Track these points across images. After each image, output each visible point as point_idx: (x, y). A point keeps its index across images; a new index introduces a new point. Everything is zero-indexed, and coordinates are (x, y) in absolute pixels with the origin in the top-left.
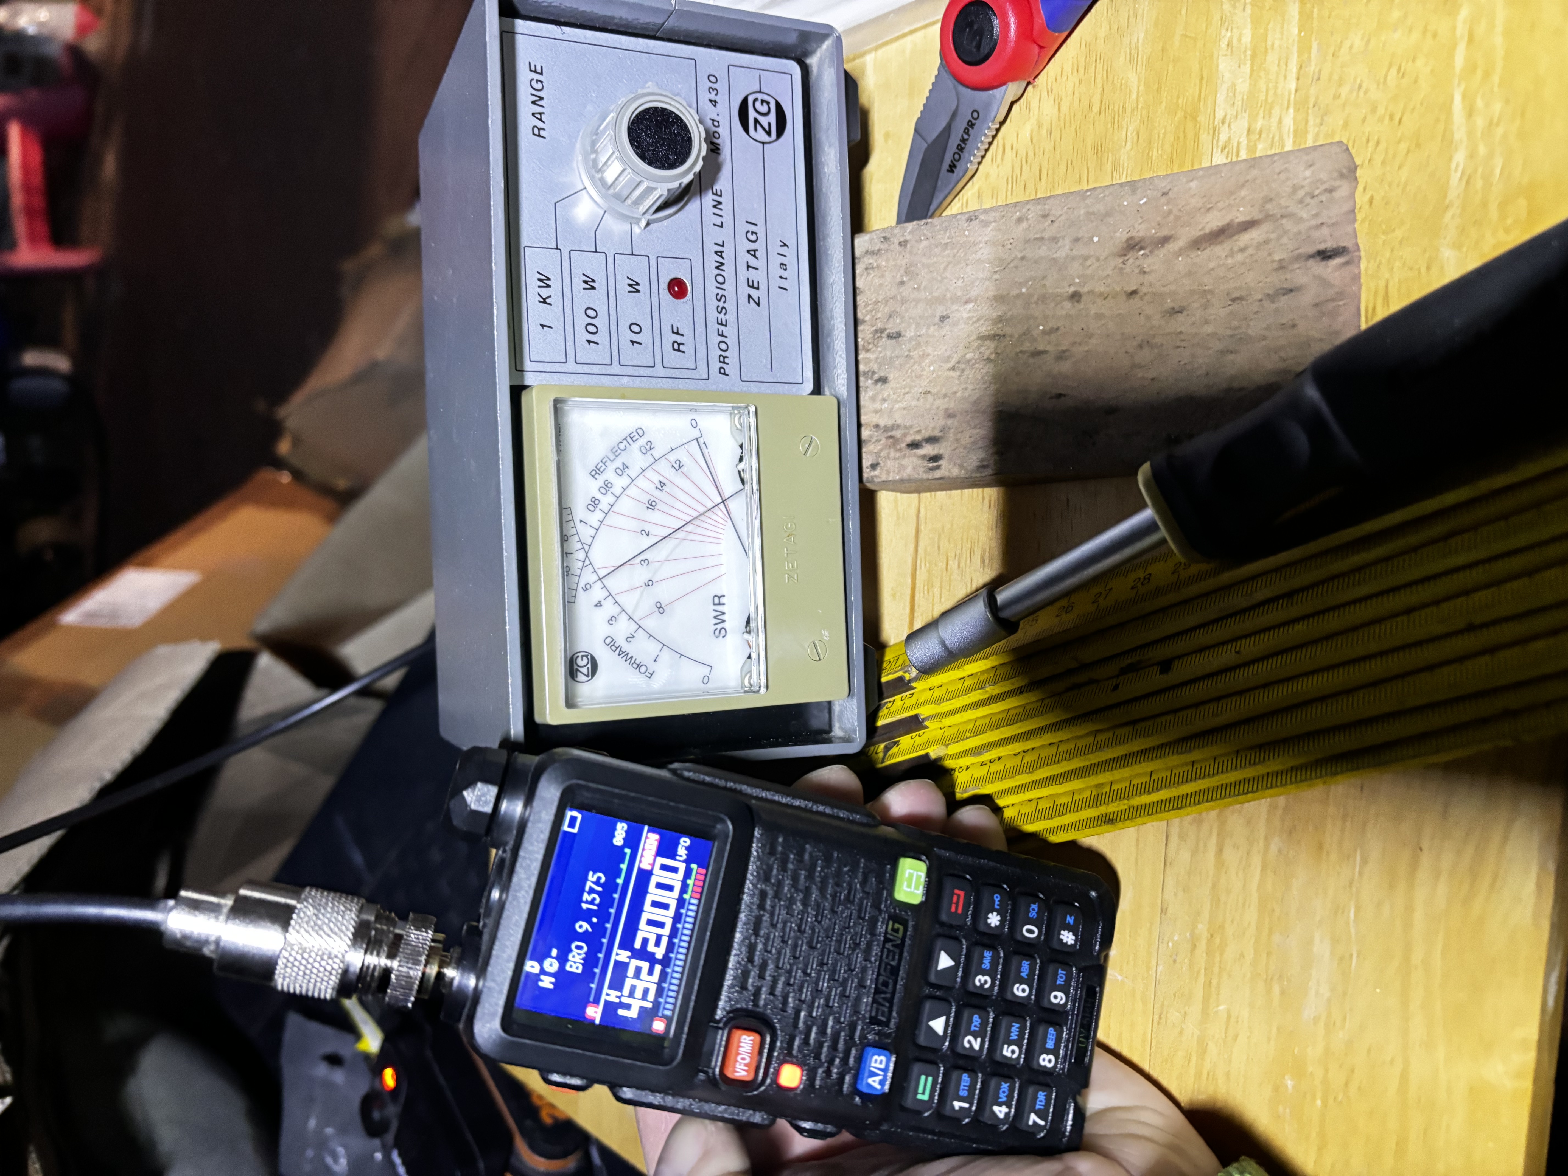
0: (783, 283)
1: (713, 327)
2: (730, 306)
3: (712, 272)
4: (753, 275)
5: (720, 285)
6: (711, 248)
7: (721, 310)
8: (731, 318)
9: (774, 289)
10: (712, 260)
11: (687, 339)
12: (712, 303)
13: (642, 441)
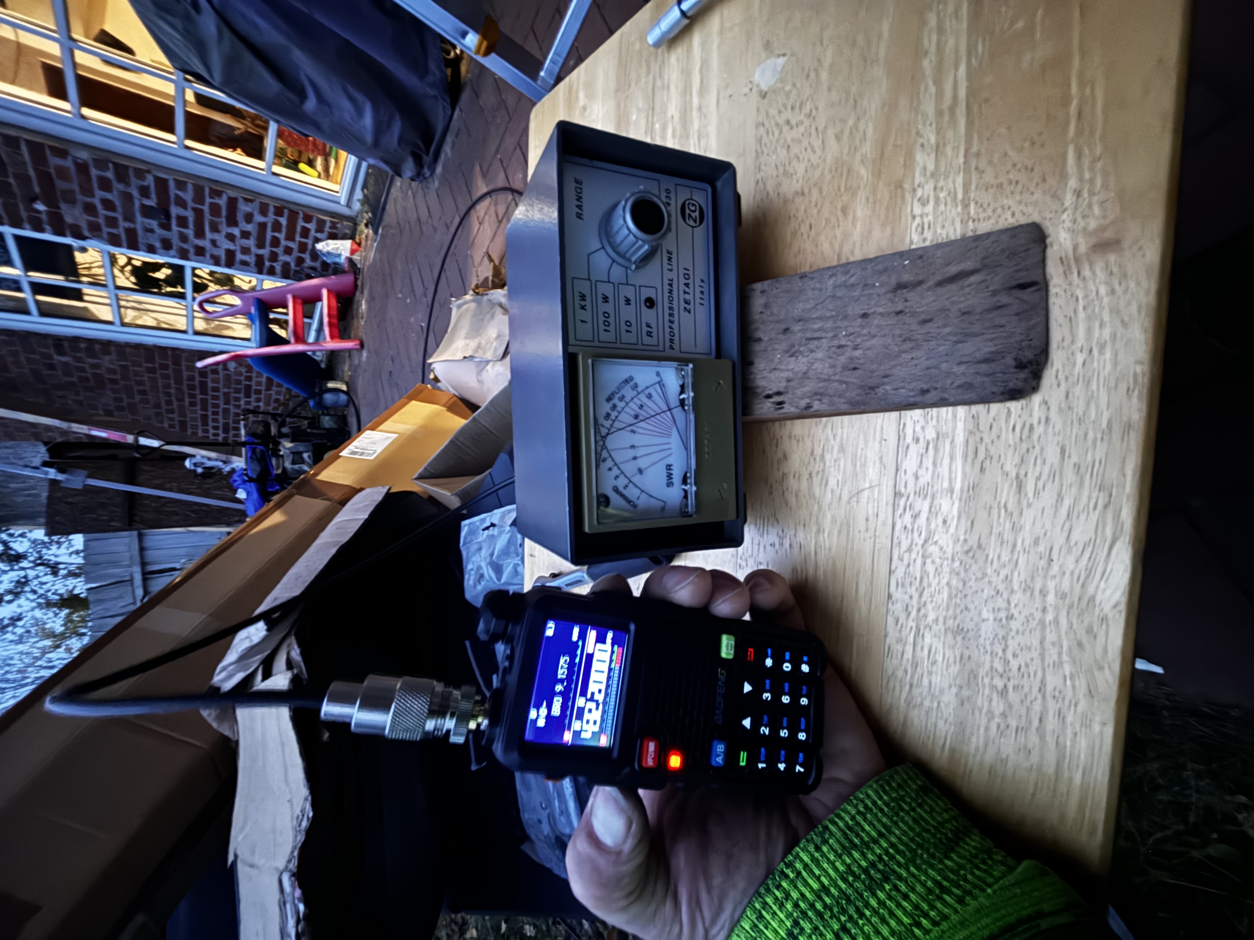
0: (702, 302)
1: (667, 324)
2: (676, 313)
3: (666, 294)
4: (687, 297)
5: (671, 302)
6: (666, 282)
7: (671, 315)
8: (676, 319)
9: (697, 305)
10: (666, 288)
11: (654, 330)
12: (667, 311)
13: (632, 383)
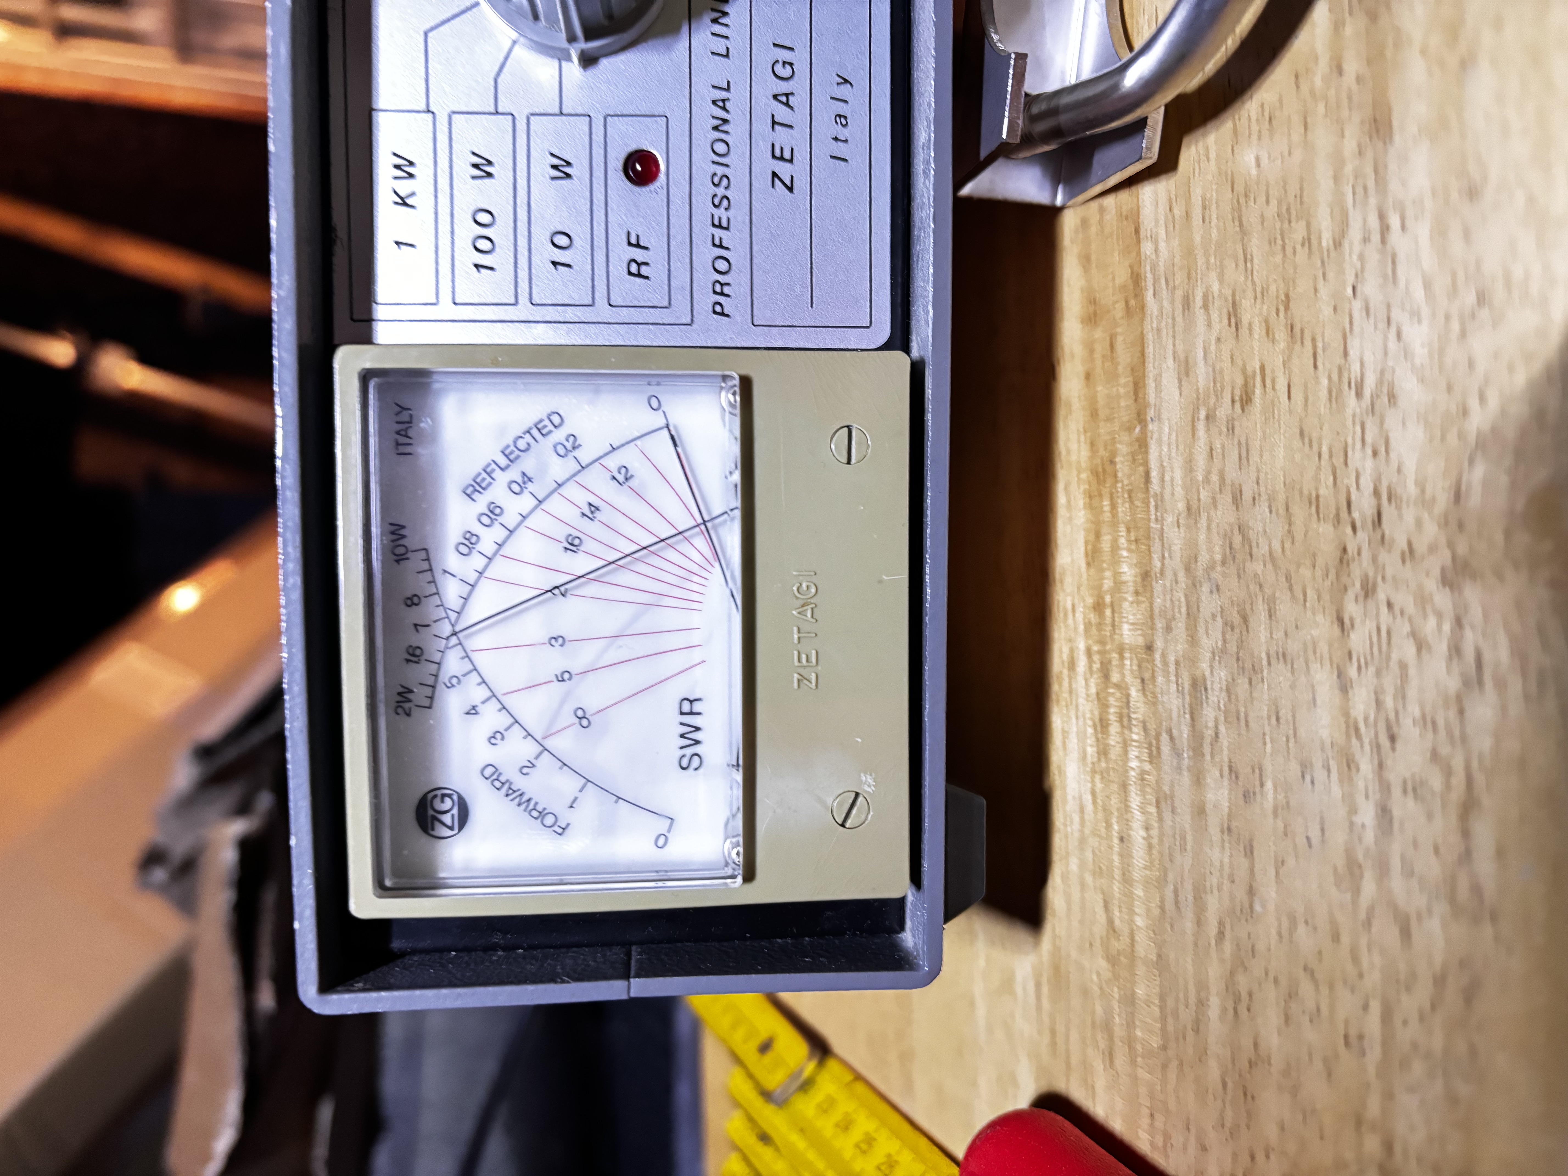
0: (840, 149)
1: (704, 231)
2: (738, 194)
3: (704, 134)
4: (782, 137)
5: (720, 159)
6: (705, 94)
7: (721, 202)
8: (738, 215)
9: (822, 162)
10: (706, 113)
11: (655, 257)
12: (704, 190)
13: (559, 435)
